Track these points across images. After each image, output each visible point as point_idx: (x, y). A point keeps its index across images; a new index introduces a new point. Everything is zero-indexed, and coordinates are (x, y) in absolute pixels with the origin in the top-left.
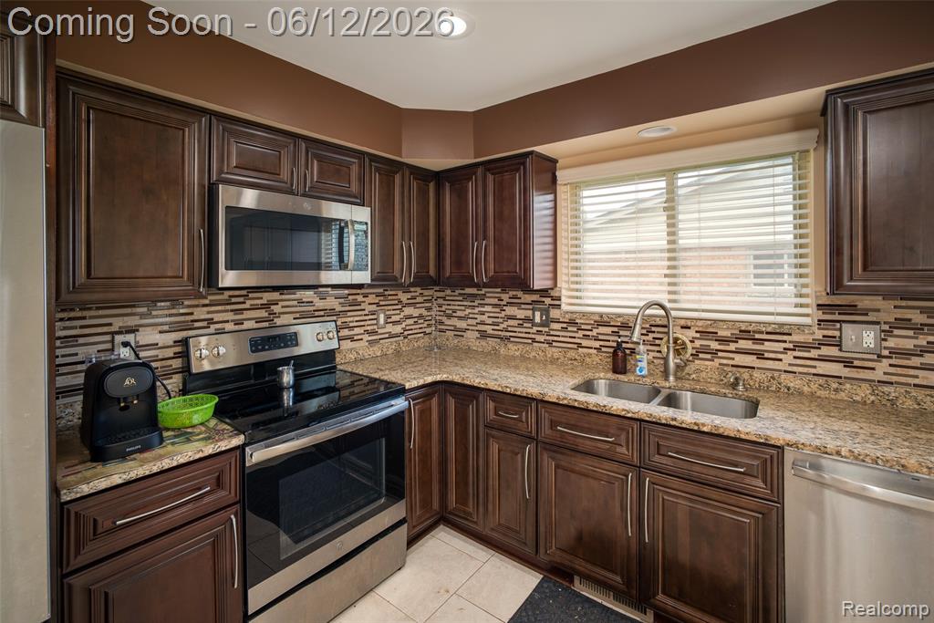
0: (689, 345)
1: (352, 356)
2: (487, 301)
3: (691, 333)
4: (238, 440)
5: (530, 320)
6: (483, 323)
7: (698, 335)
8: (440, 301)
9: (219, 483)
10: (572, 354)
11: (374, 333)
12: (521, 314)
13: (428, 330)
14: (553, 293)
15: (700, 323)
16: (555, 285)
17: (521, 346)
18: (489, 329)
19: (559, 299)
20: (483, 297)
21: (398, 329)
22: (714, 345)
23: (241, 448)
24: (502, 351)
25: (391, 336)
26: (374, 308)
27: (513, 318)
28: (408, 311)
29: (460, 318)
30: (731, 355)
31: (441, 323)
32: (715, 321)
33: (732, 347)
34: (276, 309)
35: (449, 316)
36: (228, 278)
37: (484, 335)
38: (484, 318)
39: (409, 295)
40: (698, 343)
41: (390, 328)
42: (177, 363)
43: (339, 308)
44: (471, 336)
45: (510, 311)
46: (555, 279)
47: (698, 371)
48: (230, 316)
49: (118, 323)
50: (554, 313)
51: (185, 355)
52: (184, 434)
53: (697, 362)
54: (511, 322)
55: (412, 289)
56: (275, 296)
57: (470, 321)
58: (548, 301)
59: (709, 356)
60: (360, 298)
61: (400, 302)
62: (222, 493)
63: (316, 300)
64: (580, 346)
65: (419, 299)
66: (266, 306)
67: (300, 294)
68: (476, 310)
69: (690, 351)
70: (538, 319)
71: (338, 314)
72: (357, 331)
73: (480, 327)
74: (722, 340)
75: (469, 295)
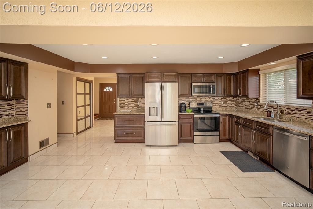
0: (285, 112)
1: (215, 109)
2: (247, 100)
3: (285, 109)
4: (193, 114)
5: (254, 105)
6: (246, 105)
7: (287, 109)
8: (238, 100)
9: (191, 118)
10: (261, 113)
11: (221, 105)
12: (253, 103)
13: (235, 107)
14: (259, 99)
15: (287, 106)
16: (259, 97)
17: (252, 111)
19: (260, 100)
20: (246, 99)
21: (227, 105)
22: (290, 112)
23: (194, 115)
24: (249, 111)
25: (225, 106)
26: (220, 101)
27: (251, 104)
28: (229, 102)
29: (242, 104)
30: (294, 114)
31: (238, 105)
32: (290, 106)
33: (294, 112)
34: (202, 99)
35: (240, 104)
36: (193, 94)
37: (246, 108)
38: (246, 104)
39: (230, 99)
40: (287, 111)
41: (224, 105)
42: (188, 106)
43: (213, 100)
44: (244, 108)
45: (251, 103)
46: (259, 96)
47: (286, 117)
48: (195, 100)
49: (182, 100)
50: (259, 103)
51: (189, 105)
52: (188, 112)
53: (287, 115)
54: (251, 105)
55: (230, 97)
56: (202, 97)
57: (243, 105)
58: (258, 101)
59: (289, 114)
60: (217, 99)
61: (227, 100)
62: (191, 119)
63: (208, 98)
64: (263, 111)
65: (233, 100)
66: (200, 99)
67: (206, 97)
68: (245, 102)
69: (285, 113)
70: (256, 105)
71: (213, 101)
72: (217, 104)
73: (245, 106)
74: (292, 111)
75: (243, 99)
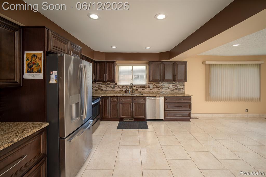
2: (103, 84)
3: (135, 87)
5: (111, 87)
14: (115, 82)
17: (110, 91)
18: (103, 89)
22: (138, 89)
24: (106, 92)
27: (108, 87)
29: (97, 87)
32: (138, 85)
37: (102, 90)
50: (116, 86)
64: (120, 90)
68: (100, 86)
69: (135, 90)
73: (101, 89)
74: (139, 88)
75: (99, 83)
